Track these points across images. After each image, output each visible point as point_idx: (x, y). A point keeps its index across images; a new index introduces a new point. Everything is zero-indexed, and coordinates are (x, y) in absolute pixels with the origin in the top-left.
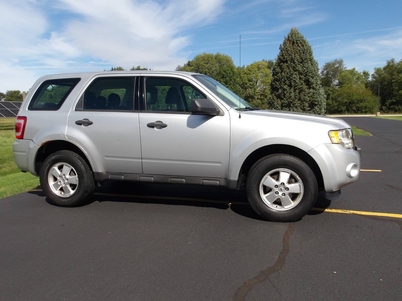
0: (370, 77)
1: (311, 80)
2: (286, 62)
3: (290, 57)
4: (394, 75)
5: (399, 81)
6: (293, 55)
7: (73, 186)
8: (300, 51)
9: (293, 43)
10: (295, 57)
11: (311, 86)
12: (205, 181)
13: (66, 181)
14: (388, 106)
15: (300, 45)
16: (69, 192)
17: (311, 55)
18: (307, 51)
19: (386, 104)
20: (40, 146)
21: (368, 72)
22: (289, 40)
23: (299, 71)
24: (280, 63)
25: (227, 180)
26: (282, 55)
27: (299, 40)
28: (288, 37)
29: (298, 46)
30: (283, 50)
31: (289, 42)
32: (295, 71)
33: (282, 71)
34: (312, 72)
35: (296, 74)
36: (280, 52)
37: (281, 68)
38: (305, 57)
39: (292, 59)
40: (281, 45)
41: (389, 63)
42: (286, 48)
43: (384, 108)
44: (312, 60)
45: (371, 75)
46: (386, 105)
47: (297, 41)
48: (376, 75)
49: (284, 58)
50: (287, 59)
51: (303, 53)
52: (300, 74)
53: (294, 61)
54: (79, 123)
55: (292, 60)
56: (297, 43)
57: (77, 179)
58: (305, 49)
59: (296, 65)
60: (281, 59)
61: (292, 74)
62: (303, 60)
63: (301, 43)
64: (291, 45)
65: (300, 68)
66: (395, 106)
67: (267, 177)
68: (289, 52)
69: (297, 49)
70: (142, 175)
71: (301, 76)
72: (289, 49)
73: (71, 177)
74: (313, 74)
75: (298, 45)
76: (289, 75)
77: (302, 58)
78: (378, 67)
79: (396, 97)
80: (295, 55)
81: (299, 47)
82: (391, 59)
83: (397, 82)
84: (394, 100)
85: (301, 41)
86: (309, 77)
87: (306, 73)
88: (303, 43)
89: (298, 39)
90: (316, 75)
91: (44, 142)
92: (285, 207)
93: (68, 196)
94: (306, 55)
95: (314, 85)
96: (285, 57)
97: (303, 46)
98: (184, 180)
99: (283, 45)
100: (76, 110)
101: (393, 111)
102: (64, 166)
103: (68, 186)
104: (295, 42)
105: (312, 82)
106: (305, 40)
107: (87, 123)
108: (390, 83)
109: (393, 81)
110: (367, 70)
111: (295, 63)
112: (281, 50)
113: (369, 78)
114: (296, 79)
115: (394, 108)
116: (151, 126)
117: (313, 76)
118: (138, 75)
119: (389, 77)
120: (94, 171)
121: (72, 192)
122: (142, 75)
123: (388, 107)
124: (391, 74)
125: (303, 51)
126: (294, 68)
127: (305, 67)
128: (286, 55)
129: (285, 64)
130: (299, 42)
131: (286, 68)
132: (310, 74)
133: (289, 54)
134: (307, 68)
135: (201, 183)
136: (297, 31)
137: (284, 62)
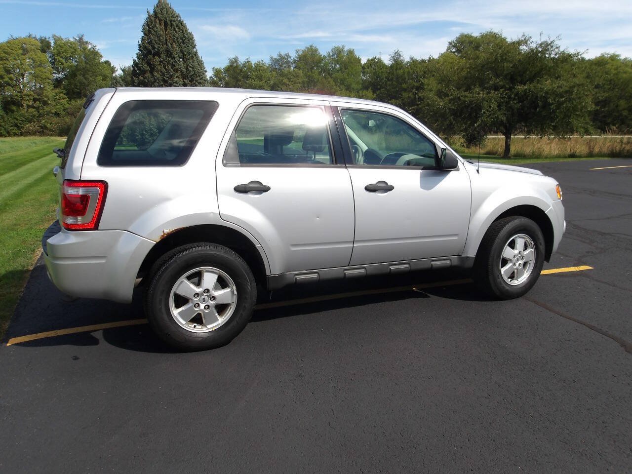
2: (158, 54)
3: (164, 46)
6: (169, 45)
8: (177, 39)
9: (166, 25)
10: (172, 48)
12: (434, 263)
13: (210, 301)
15: (177, 30)
16: (217, 320)
17: (194, 47)
18: (189, 40)
20: (158, 240)
22: (158, 17)
23: (181, 71)
24: (147, 54)
25: (462, 258)
26: (150, 43)
27: (174, 21)
28: (155, 12)
29: (175, 30)
30: (149, 31)
31: (157, 21)
32: (176, 71)
33: (153, 69)
35: (177, 77)
37: (149, 64)
39: (168, 51)
42: (156, 32)
44: (195, 55)
47: (171, 21)
49: (154, 48)
50: (158, 50)
51: (183, 43)
52: (184, 77)
53: (171, 54)
54: (241, 190)
55: (169, 54)
56: (172, 25)
57: (236, 293)
58: (185, 37)
60: (147, 49)
61: (171, 76)
62: (184, 54)
63: (177, 26)
64: (163, 27)
67: (506, 248)
68: (161, 38)
69: (174, 35)
70: (348, 267)
71: (185, 81)
72: (161, 32)
73: (220, 292)
74: (202, 78)
75: (174, 28)
77: (182, 52)
80: (171, 44)
81: (176, 32)
85: (177, 22)
87: (192, 76)
88: (181, 27)
89: (173, 19)
91: (166, 231)
94: (188, 46)
96: (156, 46)
97: (181, 31)
98: (408, 266)
99: (148, 25)
100: (224, 164)
102: (205, 274)
103: (213, 311)
104: (169, 23)
106: (183, 21)
107: (259, 188)
111: (174, 58)
112: (144, 33)
114: (180, 85)
117: (201, 81)
121: (221, 320)
125: (182, 39)
126: (173, 66)
127: (190, 67)
128: (156, 43)
129: (157, 57)
130: (174, 23)
131: (160, 64)
132: (198, 78)
133: (163, 42)
134: (193, 68)
135: (430, 266)
136: (168, 5)
137: (154, 54)
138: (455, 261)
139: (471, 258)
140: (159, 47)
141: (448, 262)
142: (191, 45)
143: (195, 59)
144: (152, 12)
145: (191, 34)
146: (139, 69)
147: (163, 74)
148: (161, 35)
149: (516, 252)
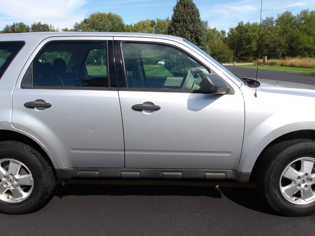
1: (200, 37)
2: (179, 22)
3: (183, 17)
6: (185, 16)
7: (26, 188)
8: (190, 13)
10: (186, 18)
11: (200, 43)
12: (207, 174)
13: (15, 182)
15: (190, 8)
16: (21, 195)
17: (199, 17)
18: (196, 13)
22: (181, 3)
23: (190, 30)
24: (174, 22)
25: (236, 172)
26: (176, 16)
27: (189, 4)
28: (180, 1)
30: (176, 10)
31: (180, 5)
32: (187, 30)
33: (176, 30)
34: (200, 32)
35: (188, 33)
36: (174, 14)
37: (175, 27)
38: (194, 19)
39: (184, 20)
40: (174, 8)
42: (179, 10)
43: (236, 58)
44: (199, 21)
47: (187, 4)
48: (230, 34)
49: (177, 19)
50: (180, 19)
51: (193, 15)
52: (191, 33)
53: (186, 21)
54: (30, 106)
55: (185, 21)
56: (188, 6)
57: (32, 179)
58: (194, 11)
59: (188, 25)
60: (174, 20)
61: (185, 33)
62: (193, 21)
63: (191, 6)
64: (183, 7)
65: (191, 27)
67: (289, 168)
68: (181, 13)
69: (188, 11)
70: (124, 169)
71: (192, 34)
72: (182, 11)
73: (23, 177)
75: (189, 7)
76: (182, 34)
77: (192, 19)
80: (186, 16)
81: (190, 9)
86: (198, 36)
87: (196, 32)
88: (192, 7)
89: (188, 3)
90: (203, 34)
92: (306, 200)
93: (20, 201)
94: (195, 16)
95: (202, 42)
96: (179, 18)
97: (192, 8)
98: (180, 174)
99: (176, 7)
100: (22, 87)
101: (242, 60)
102: (11, 163)
103: (19, 189)
104: (186, 5)
105: (201, 40)
106: (194, 3)
107: (43, 105)
111: (187, 23)
112: (174, 12)
113: (225, 36)
114: (189, 37)
116: (138, 108)
117: (201, 34)
118: (111, 39)
120: (56, 167)
121: (25, 195)
122: (116, 39)
125: (192, 13)
126: (186, 27)
127: (195, 27)
128: (179, 16)
129: (178, 24)
130: (189, 5)
131: (180, 27)
132: (199, 33)
133: (182, 15)
134: (197, 28)
135: (203, 176)
137: (177, 22)
138: (230, 175)
139: (246, 174)
140: (180, 18)
141: (224, 174)
142: (197, 16)
143: (198, 22)
145: (198, 10)
146: (170, 30)
147: (181, 32)
148: (181, 12)
149: (301, 174)
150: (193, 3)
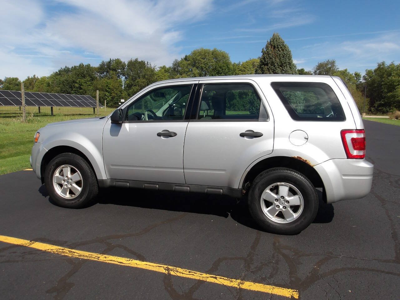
0: (362, 78)
2: (267, 64)
3: (271, 60)
4: (384, 77)
5: (388, 84)
6: (274, 59)
8: (280, 55)
9: (274, 47)
10: (275, 60)
14: (376, 107)
15: (280, 50)
17: (290, 60)
18: (287, 56)
19: (375, 105)
21: (359, 74)
22: (271, 44)
24: (262, 65)
26: (264, 58)
27: (280, 45)
29: (279, 50)
30: (265, 53)
31: (270, 46)
36: (262, 55)
37: (262, 70)
38: (285, 61)
39: (273, 62)
40: (263, 49)
41: (379, 65)
42: (268, 52)
43: (372, 109)
44: (290, 63)
45: (362, 76)
46: (374, 107)
47: (278, 45)
48: (367, 77)
49: (265, 61)
50: (267, 62)
51: (283, 57)
53: (274, 64)
55: (273, 64)
56: (278, 47)
58: (285, 54)
59: (276, 68)
60: (262, 62)
62: (282, 63)
63: (281, 47)
64: (272, 49)
66: (383, 108)
68: (270, 55)
69: (278, 53)
72: (270, 52)
75: (279, 49)
77: (281, 62)
78: (369, 69)
79: (385, 99)
81: (280, 51)
82: (382, 61)
83: (386, 84)
84: (382, 102)
88: (283, 48)
94: (286, 59)
97: (283, 50)
99: (266, 49)
101: (380, 112)
104: (276, 46)
108: (380, 85)
109: (382, 83)
110: (358, 72)
111: (275, 66)
113: (360, 79)
115: (382, 109)
119: (379, 80)
123: (376, 109)
124: (382, 77)
125: (283, 55)
127: (284, 71)
128: (267, 58)
131: (267, 70)
133: (270, 57)
136: (278, 36)
137: (265, 65)
140: (268, 60)
142: (288, 58)
144: (269, 41)
145: (290, 52)
150: (285, 45)
